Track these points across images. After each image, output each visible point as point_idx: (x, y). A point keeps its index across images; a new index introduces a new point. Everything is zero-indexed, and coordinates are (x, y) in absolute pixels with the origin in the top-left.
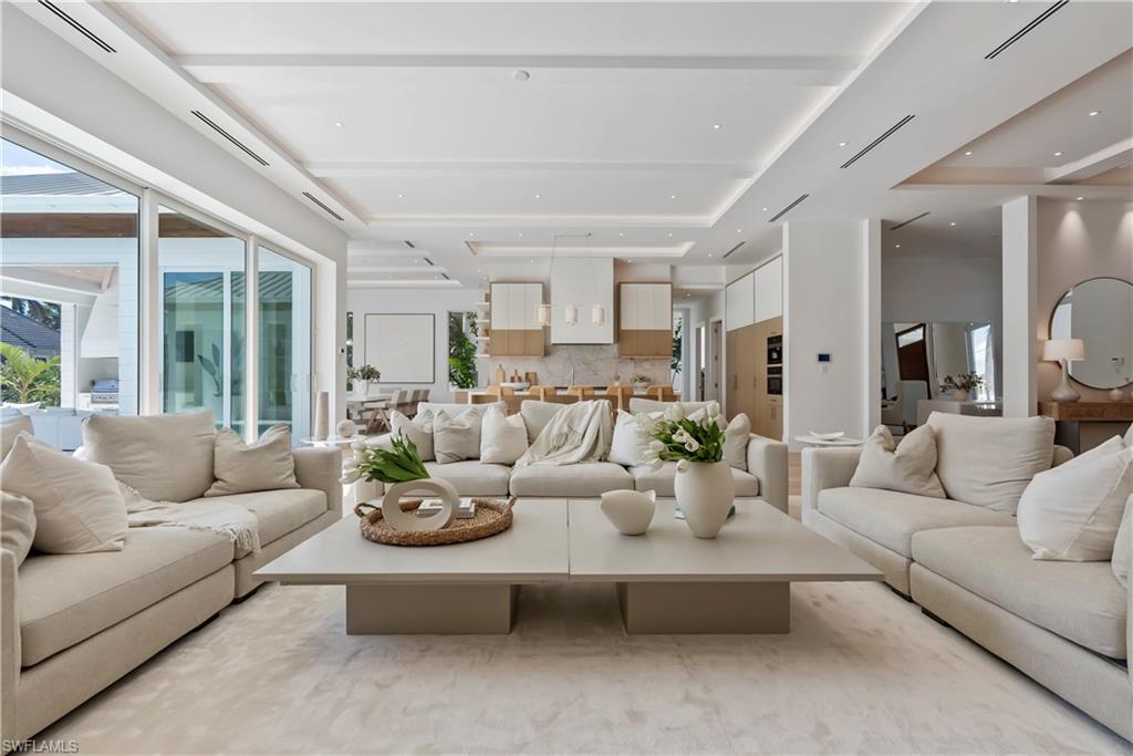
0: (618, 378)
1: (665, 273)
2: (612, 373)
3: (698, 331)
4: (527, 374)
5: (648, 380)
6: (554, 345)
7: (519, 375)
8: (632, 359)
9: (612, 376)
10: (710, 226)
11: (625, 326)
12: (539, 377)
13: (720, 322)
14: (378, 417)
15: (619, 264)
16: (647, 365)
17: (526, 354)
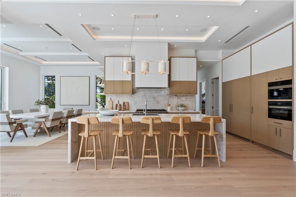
0: (169, 105)
1: (192, 52)
2: (166, 102)
3: (201, 84)
4: (124, 103)
5: (185, 106)
6: (137, 88)
7: (120, 103)
8: (176, 95)
9: (166, 104)
10: (241, 5)
11: (173, 79)
12: (130, 104)
13: (218, 78)
14: (42, 126)
15: (171, 47)
16: (183, 98)
17: (123, 93)
